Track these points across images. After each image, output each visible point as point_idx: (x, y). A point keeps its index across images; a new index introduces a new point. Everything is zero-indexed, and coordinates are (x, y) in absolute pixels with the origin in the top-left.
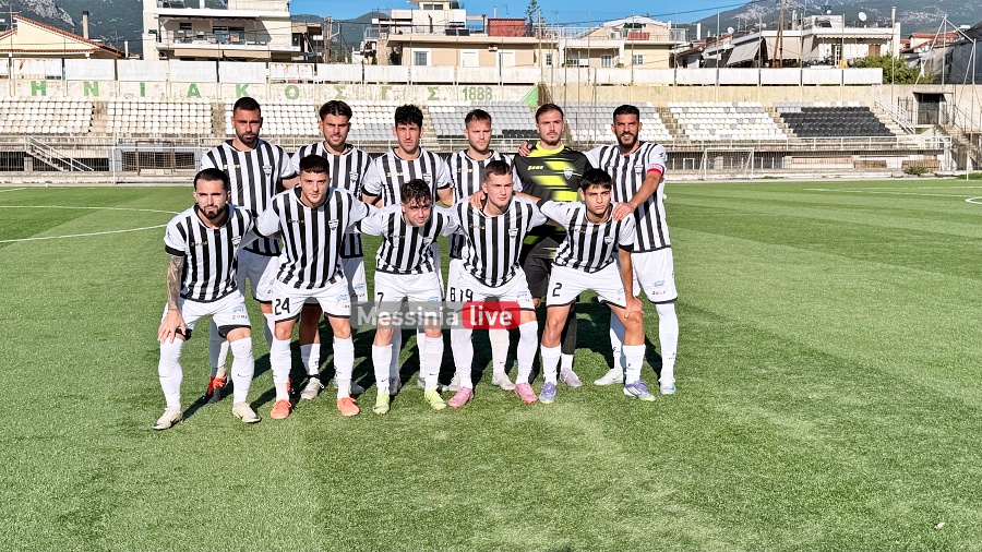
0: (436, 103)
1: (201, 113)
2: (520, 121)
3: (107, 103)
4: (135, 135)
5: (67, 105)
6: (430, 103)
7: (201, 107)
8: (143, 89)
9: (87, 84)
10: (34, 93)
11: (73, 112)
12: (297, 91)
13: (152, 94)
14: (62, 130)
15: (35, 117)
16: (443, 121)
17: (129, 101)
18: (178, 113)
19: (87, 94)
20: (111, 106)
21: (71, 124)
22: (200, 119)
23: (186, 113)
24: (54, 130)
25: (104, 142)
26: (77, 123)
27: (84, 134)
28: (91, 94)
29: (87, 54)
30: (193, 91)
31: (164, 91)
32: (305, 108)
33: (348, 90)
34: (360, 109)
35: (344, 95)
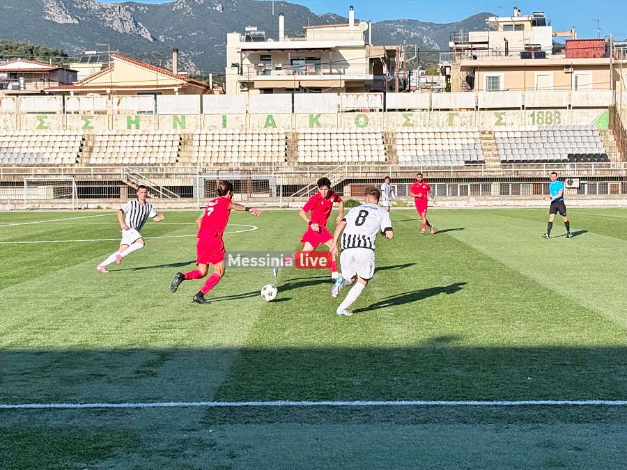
0: (503, 128)
1: (276, 143)
2: (588, 145)
3: (193, 135)
4: (217, 164)
5: (157, 138)
6: (497, 128)
7: (276, 137)
8: (225, 121)
9: (175, 117)
10: (129, 127)
11: (163, 144)
12: (367, 119)
13: (233, 126)
14: (153, 161)
15: (130, 149)
16: (508, 146)
17: (211, 132)
18: (256, 143)
19: (175, 127)
20: (196, 137)
21: (161, 155)
22: (275, 149)
23: (263, 143)
24: (146, 161)
25: (189, 171)
26: (166, 154)
27: (172, 164)
28: (179, 127)
29: (176, 89)
30: (270, 121)
31: (244, 123)
32: (373, 136)
33: (415, 117)
34: (425, 136)
35: (411, 122)
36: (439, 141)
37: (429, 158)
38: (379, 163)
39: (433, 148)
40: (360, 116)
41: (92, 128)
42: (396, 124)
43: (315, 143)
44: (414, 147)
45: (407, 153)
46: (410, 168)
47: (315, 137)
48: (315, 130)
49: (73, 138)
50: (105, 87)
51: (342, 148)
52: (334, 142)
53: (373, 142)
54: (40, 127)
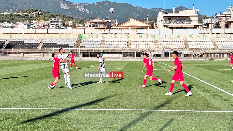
1: (182, 42)
4: (166, 48)
5: (148, 41)
7: (181, 41)
8: (166, 36)
9: (152, 35)
10: (139, 38)
11: (150, 42)
12: (206, 36)
13: (167, 38)
14: (149, 47)
15: (141, 44)
17: (163, 39)
20: (159, 41)
21: (150, 45)
22: (182, 44)
23: (178, 42)
24: (147, 47)
25: (159, 50)
26: (152, 45)
27: (154, 48)
28: (153, 38)
29: (149, 27)
30: (179, 36)
31: (171, 37)
32: (209, 41)
33: (220, 35)
34: (224, 41)
35: (219, 37)
36: (228, 42)
37: (227, 47)
38: (212, 48)
39: (227, 44)
40: (204, 35)
41: (129, 38)
42: (214, 37)
43: (193, 42)
44: (221, 44)
45: (220, 45)
46: (222, 50)
47: (192, 41)
48: (192, 39)
49: (125, 41)
50: (128, 27)
51: (200, 44)
52: (198, 42)
53: (209, 42)
54: (115, 37)
